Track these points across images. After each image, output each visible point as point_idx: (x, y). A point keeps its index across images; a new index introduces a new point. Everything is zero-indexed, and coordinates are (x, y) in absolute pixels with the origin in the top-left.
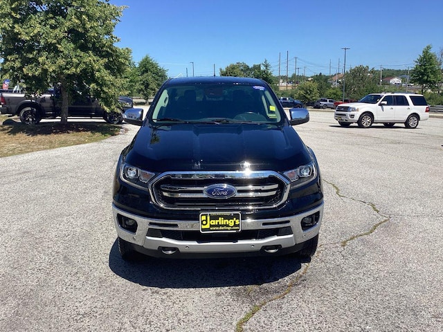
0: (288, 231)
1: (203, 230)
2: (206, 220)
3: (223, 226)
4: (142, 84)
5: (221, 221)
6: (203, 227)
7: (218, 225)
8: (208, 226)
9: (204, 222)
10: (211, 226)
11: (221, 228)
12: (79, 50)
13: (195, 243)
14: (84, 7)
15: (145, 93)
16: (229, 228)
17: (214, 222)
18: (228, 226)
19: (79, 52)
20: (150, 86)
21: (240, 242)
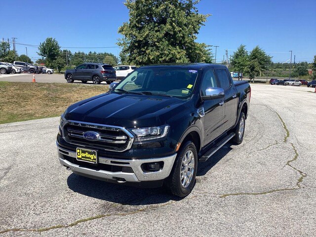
0: (129, 170)
1: (78, 158)
2: (79, 153)
3: (88, 158)
4: (250, 68)
5: (87, 155)
6: (78, 157)
7: (86, 157)
8: (80, 157)
9: (79, 154)
10: (82, 157)
11: (87, 159)
12: (170, 46)
13: (77, 166)
14: (175, 17)
15: (251, 73)
16: (91, 160)
17: (84, 155)
18: (90, 158)
19: (170, 47)
20: (256, 69)
21: (101, 171)
